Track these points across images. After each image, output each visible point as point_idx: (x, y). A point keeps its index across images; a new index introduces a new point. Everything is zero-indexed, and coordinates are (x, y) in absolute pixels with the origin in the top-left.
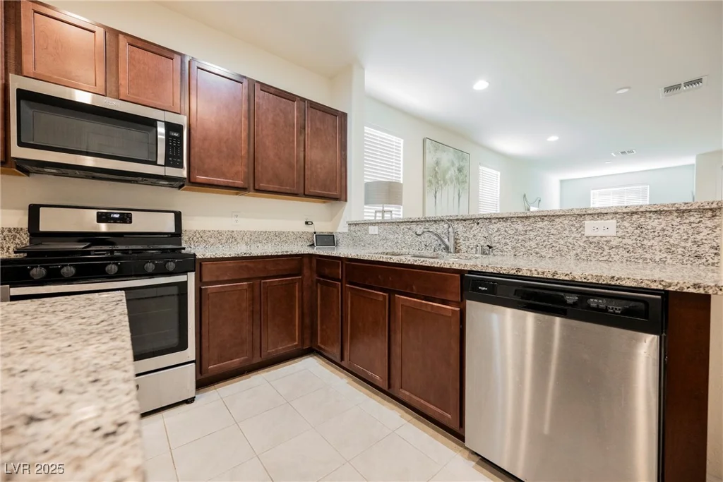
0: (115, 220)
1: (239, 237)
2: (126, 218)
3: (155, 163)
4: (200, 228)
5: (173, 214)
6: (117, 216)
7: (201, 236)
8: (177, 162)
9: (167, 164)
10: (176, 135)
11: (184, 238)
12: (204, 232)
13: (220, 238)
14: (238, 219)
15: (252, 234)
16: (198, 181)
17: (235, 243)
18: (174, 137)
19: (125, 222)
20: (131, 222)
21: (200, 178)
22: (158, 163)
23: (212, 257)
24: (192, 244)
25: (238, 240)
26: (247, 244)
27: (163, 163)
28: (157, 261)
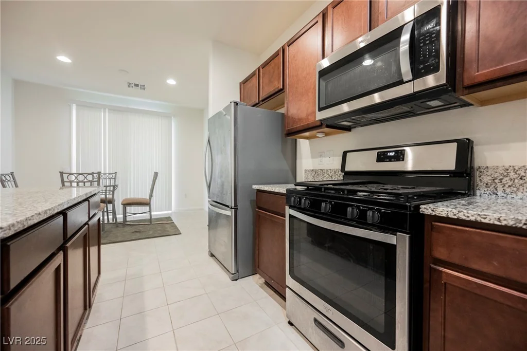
0: (390, 159)
3: (401, 82)
6: (392, 154)
9: (417, 73)
10: (430, 26)
11: (482, 179)
16: (479, 80)
19: (398, 160)
20: (404, 159)
21: (484, 73)
22: (405, 80)
23: (451, 216)
27: (411, 77)
28: (363, 207)
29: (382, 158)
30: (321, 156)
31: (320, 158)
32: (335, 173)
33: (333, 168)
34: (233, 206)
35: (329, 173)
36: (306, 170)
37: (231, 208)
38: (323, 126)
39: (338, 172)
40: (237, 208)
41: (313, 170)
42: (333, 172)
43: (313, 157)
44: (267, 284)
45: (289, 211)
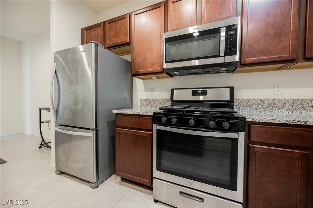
0: (199, 94)
1: (281, 104)
2: (204, 93)
3: (218, 56)
4: (246, 98)
5: (229, 89)
6: (200, 92)
7: (248, 103)
8: (232, 51)
9: (226, 54)
10: (232, 33)
11: (235, 104)
12: (250, 100)
13: (262, 104)
14: (279, 89)
15: (293, 101)
16: (247, 62)
17: (276, 109)
18: (232, 35)
19: (203, 95)
20: (206, 95)
21: (249, 60)
22: (220, 55)
23: (261, 121)
24: (241, 108)
25: (279, 107)
26: (288, 110)
27: (223, 55)
28: (217, 120)
29: (195, 93)
30: (152, 91)
31: (151, 92)
32: (163, 101)
33: (162, 98)
34: (94, 128)
35: (159, 101)
36: (141, 99)
37: (93, 130)
38: (164, 73)
39: (165, 100)
40: (98, 129)
41: (147, 99)
42: (162, 100)
43: (146, 91)
44: (124, 179)
45: (156, 127)
